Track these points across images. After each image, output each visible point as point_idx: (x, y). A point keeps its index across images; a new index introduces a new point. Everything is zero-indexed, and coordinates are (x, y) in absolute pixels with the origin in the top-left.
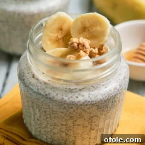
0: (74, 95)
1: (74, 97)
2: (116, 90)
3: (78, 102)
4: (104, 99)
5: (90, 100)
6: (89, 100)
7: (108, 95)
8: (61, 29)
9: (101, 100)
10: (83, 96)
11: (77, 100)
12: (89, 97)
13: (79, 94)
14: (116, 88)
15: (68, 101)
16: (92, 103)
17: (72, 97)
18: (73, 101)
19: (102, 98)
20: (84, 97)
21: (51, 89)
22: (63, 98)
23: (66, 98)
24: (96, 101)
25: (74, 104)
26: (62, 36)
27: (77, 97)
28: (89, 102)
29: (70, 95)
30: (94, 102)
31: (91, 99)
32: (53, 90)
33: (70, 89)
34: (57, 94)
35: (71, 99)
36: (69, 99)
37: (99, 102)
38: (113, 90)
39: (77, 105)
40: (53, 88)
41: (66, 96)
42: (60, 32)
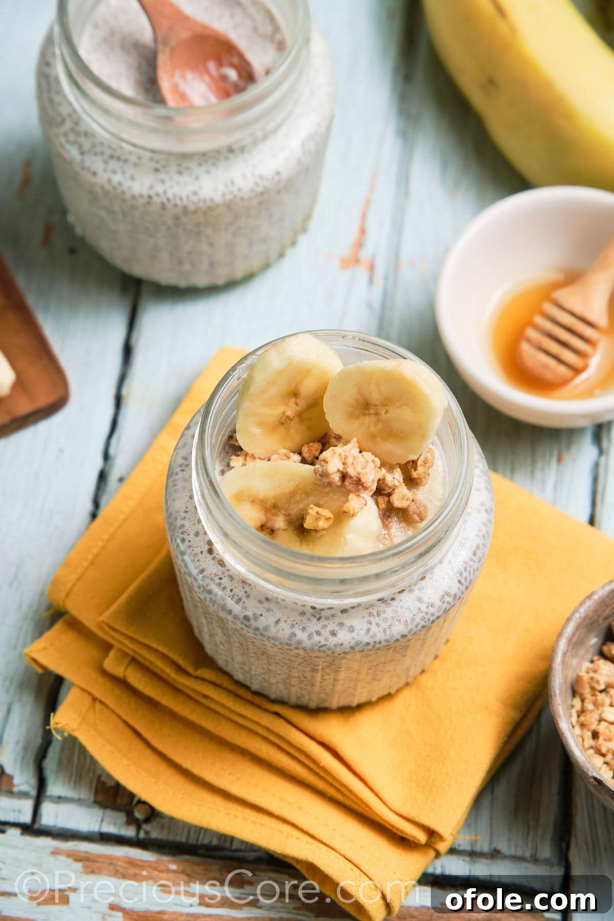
0: (325, 627)
1: (326, 632)
2: (447, 599)
3: (336, 646)
4: (411, 630)
5: (371, 641)
6: (366, 639)
7: (423, 619)
8: (295, 394)
9: (404, 636)
10: (352, 629)
11: (333, 641)
12: (369, 630)
13: (341, 625)
14: (448, 594)
15: (307, 643)
16: (378, 646)
17: (318, 633)
18: (323, 642)
19: (405, 632)
20: (354, 634)
21: (260, 602)
22: (294, 635)
23: (301, 636)
24: (387, 641)
25: (324, 652)
26: (298, 409)
27: (333, 634)
28: (368, 644)
29: (314, 626)
30: (384, 644)
31: (374, 636)
32: (266, 605)
33: (313, 608)
34: (278, 621)
35: (316, 638)
36: (310, 637)
37: (397, 640)
38: (438, 603)
39: (333, 653)
40: (267, 599)
41: (304, 629)
42: (293, 401)
